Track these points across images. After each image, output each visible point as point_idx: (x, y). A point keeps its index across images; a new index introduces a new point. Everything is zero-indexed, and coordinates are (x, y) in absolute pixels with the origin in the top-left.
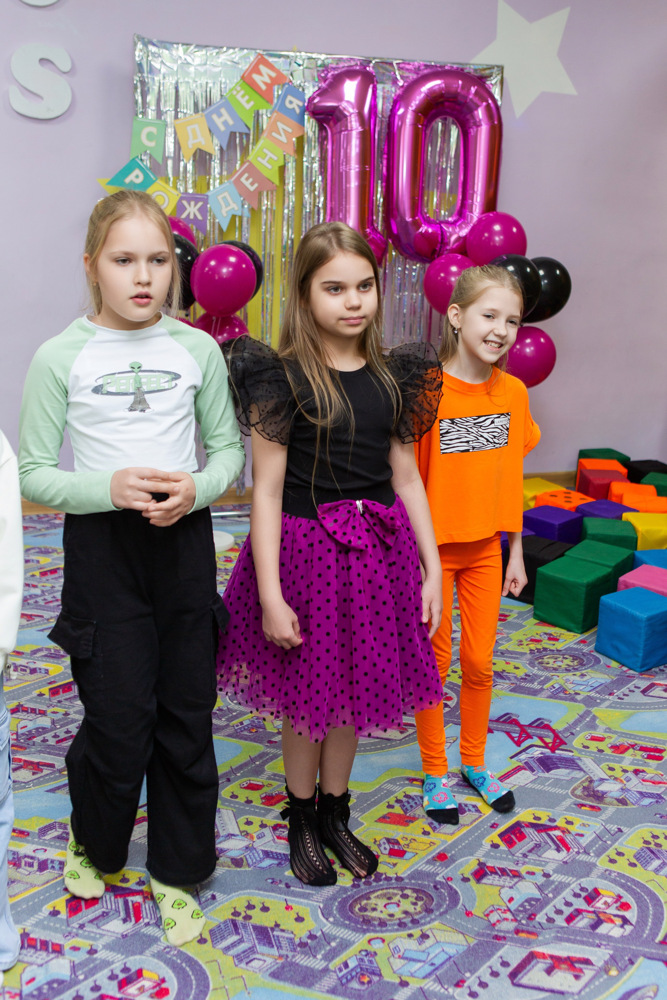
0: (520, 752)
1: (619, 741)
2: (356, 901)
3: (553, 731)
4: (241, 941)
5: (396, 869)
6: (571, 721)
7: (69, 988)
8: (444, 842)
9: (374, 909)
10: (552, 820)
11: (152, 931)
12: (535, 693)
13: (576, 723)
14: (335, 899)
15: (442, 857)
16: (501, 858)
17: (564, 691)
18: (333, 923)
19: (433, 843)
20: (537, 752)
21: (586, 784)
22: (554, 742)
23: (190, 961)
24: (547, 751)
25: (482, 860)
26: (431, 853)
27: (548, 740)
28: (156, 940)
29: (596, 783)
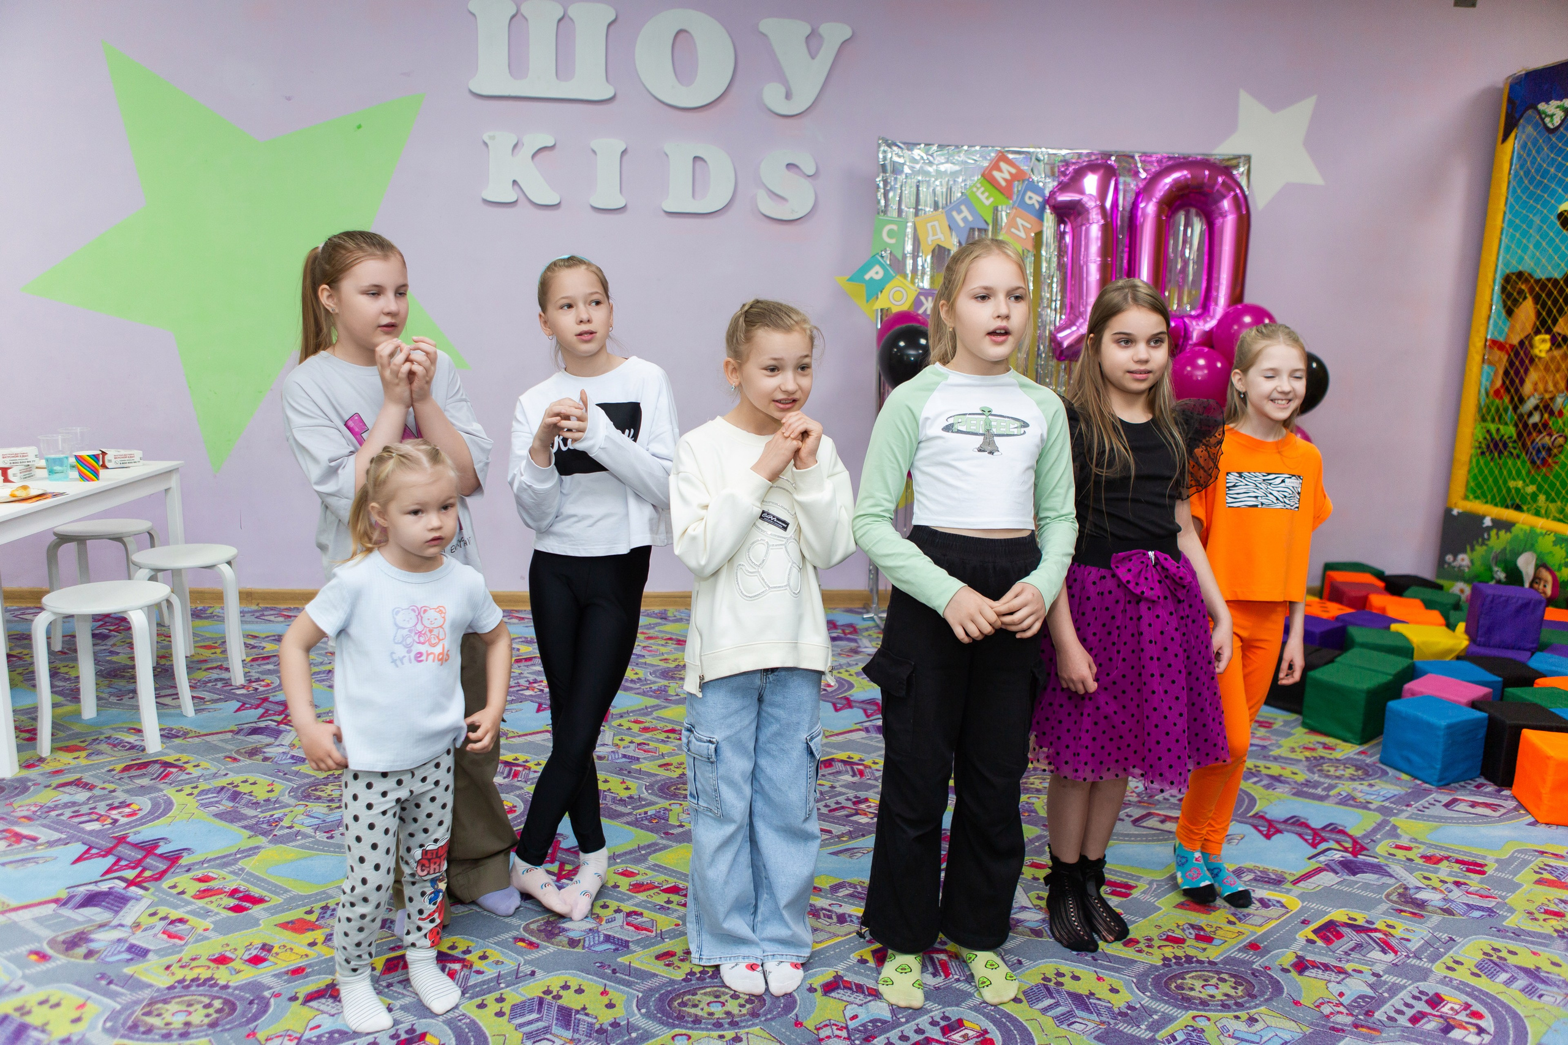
0: (1318, 854)
1: (1429, 852)
2: (1170, 979)
3: (1350, 836)
4: (1057, 1004)
5: (1206, 953)
6: (1369, 828)
7: (894, 1028)
8: (1253, 933)
9: (1192, 989)
10: (1367, 922)
11: (963, 986)
12: (1321, 798)
13: (1375, 830)
14: (1148, 976)
15: (1253, 946)
16: (1320, 954)
17: (1354, 799)
18: (1151, 997)
19: (1240, 933)
20: (1338, 856)
21: (1400, 891)
22: (1354, 847)
23: (1009, 1016)
24: (1349, 856)
25: (1300, 953)
26: (1242, 941)
27: (1347, 845)
28: (971, 995)
29: (1412, 891)
